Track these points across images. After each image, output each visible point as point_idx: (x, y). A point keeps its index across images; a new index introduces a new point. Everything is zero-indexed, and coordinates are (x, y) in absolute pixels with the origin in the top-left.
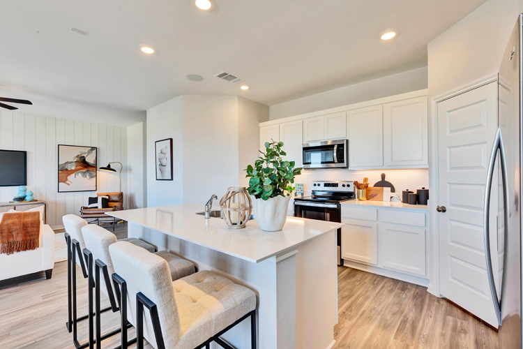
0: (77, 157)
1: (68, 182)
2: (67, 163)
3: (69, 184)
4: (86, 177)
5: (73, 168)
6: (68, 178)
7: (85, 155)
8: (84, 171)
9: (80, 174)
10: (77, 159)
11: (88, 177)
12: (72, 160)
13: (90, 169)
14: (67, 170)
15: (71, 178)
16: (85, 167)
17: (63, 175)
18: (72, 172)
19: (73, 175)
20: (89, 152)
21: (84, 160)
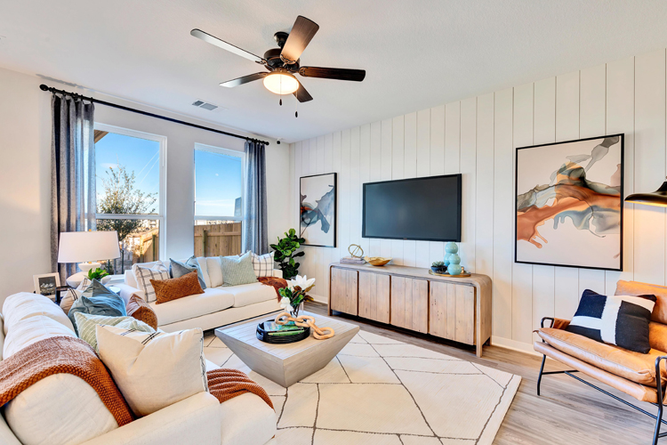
0: (561, 171)
1: (537, 239)
2: (535, 190)
3: (538, 245)
4: (586, 226)
5: (551, 203)
6: (539, 228)
7: (583, 164)
8: (583, 207)
9: (568, 220)
10: (563, 177)
11: (593, 227)
12: (549, 182)
13: (601, 203)
14: (534, 207)
15: (545, 228)
16: (585, 198)
17: (526, 220)
18: (549, 211)
19: (550, 222)
20: (595, 155)
21: (582, 178)
